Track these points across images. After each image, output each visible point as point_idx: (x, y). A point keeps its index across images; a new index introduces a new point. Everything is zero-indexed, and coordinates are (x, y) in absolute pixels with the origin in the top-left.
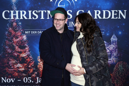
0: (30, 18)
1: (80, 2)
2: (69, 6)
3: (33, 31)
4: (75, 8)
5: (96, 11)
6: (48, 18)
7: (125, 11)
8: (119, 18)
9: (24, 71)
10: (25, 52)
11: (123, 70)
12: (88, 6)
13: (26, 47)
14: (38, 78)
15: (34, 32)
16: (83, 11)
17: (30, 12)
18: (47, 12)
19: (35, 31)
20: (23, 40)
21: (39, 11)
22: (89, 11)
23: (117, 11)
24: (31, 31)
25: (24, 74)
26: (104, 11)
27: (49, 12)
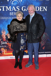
2: (18, 4)
4: (21, 5)
6: (7, 10)
7: (47, 7)
8: (44, 11)
11: (45, 37)
12: (28, 4)
14: (2, 42)
16: (25, 7)
18: (6, 7)
23: (42, 7)
26: (36, 7)
27: (7, 7)
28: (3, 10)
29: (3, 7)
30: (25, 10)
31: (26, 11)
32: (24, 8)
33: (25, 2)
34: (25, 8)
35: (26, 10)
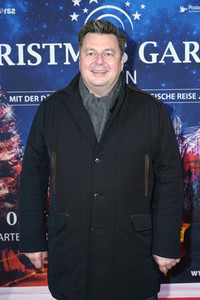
0: (21, 62)
1: (148, 21)
3: (29, 95)
4: (134, 37)
5: (187, 44)
6: (67, 63)
9: (7, 195)
10: (10, 148)
12: (168, 31)
13: (11, 135)
15: (31, 99)
16: (155, 44)
17: (21, 47)
18: (64, 47)
19: (34, 94)
20: (3, 118)
21: (44, 46)
22: (170, 43)
24: (24, 95)
25: (8, 205)
27: (69, 46)
28: (52, 62)
29: (52, 47)
30: (154, 60)
31: (162, 61)
32: (148, 51)
33: (153, 20)
34: (155, 50)
35: (159, 58)
